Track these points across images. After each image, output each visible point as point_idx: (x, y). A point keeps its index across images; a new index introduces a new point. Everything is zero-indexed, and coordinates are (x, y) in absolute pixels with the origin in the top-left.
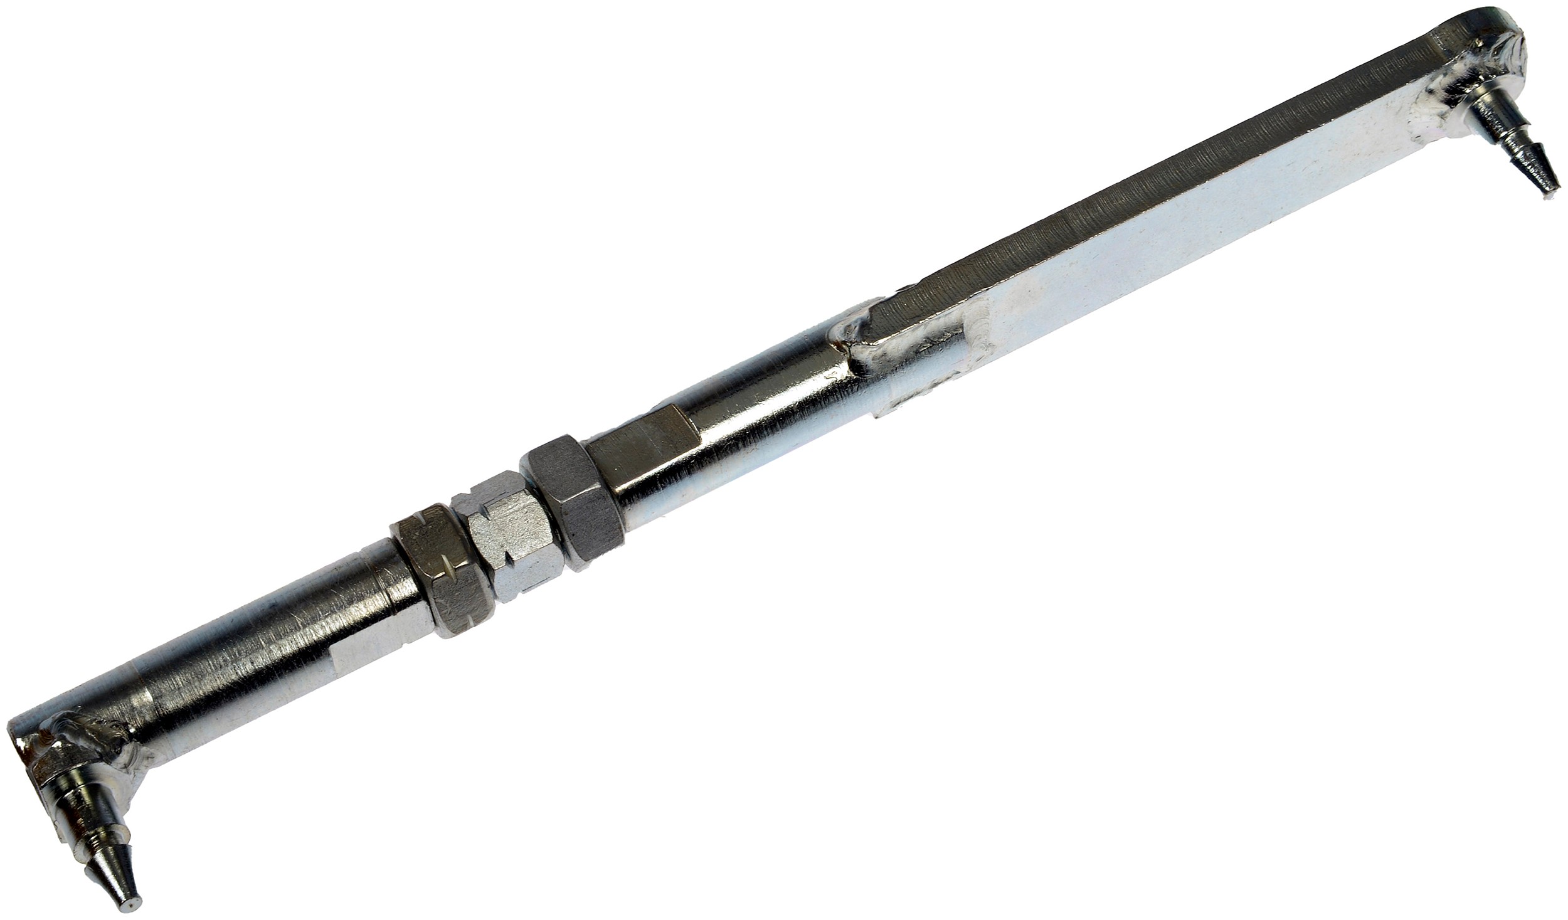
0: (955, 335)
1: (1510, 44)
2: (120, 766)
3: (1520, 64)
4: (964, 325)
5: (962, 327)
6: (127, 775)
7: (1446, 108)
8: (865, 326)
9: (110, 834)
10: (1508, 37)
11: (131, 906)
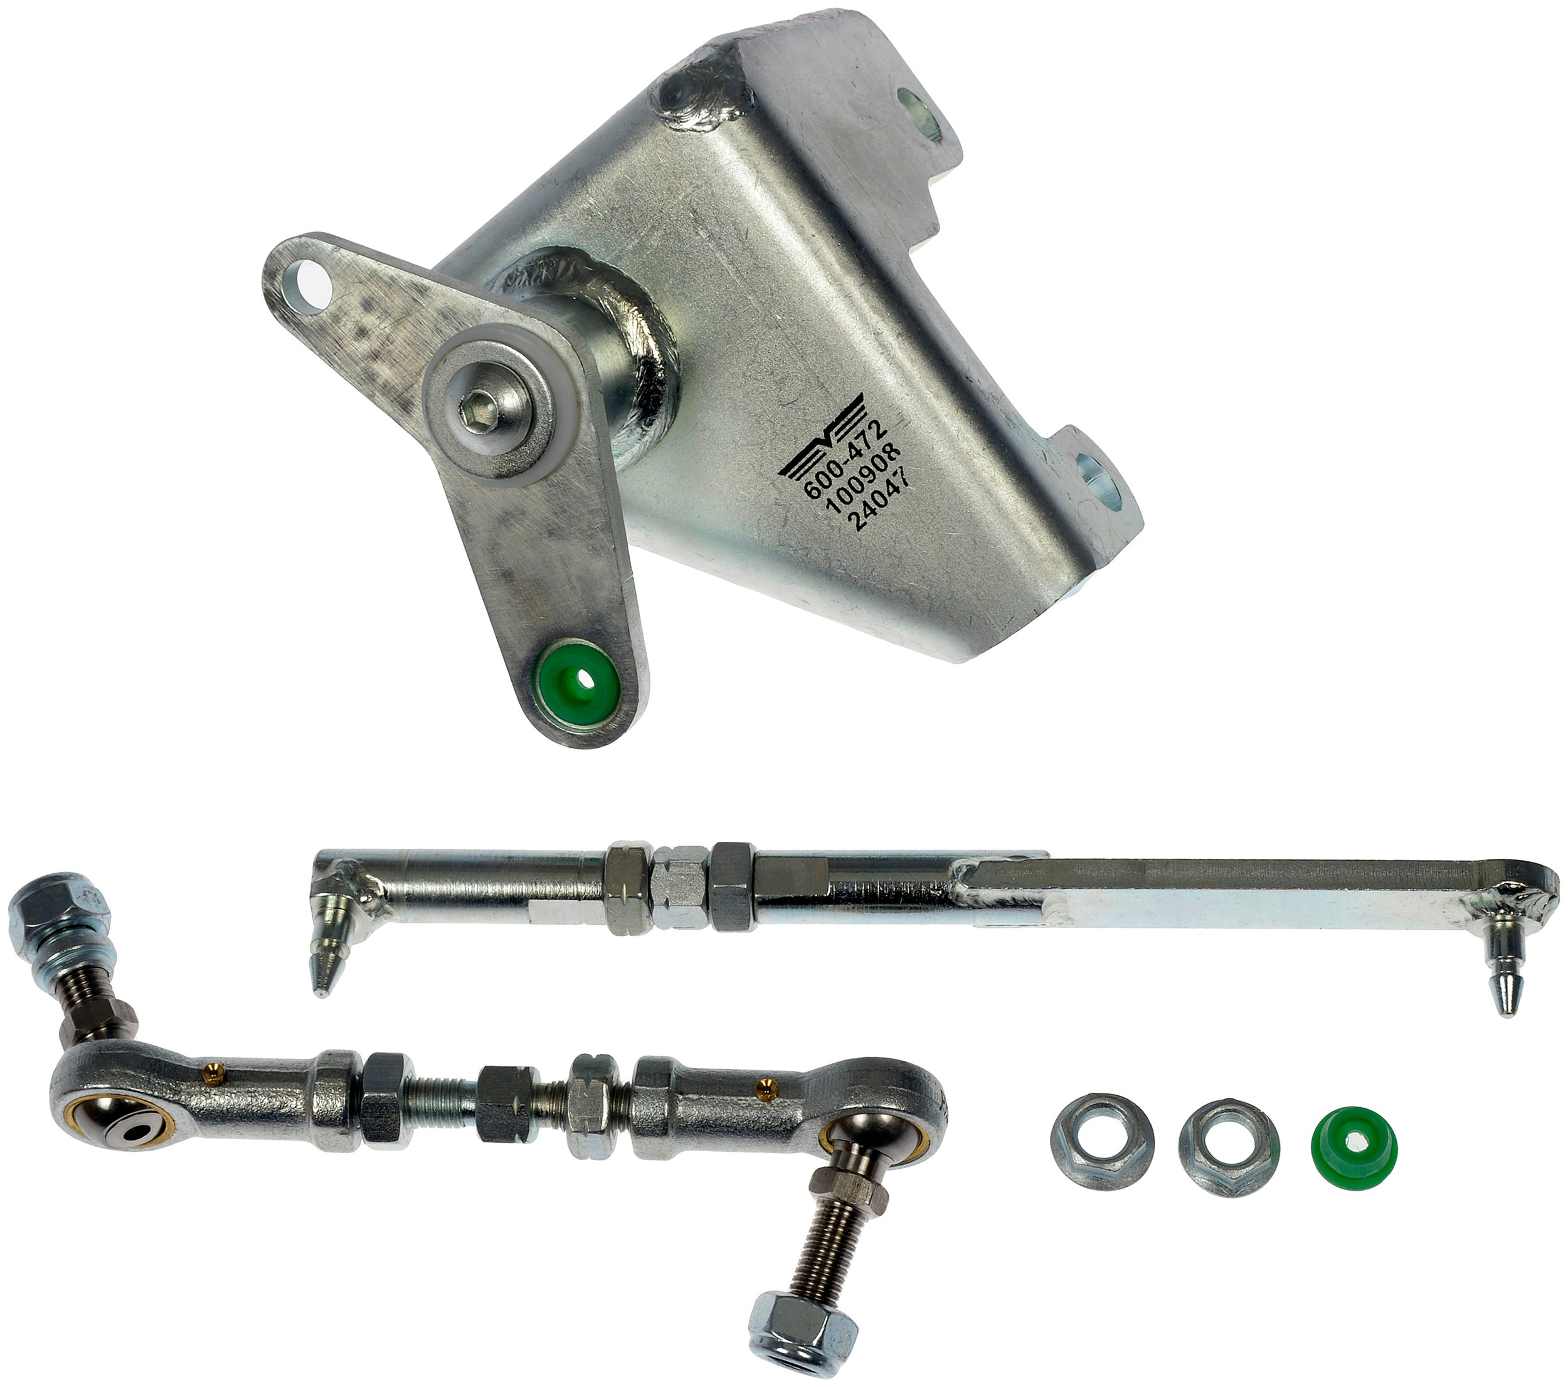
0: (1035, 905)
1: (1535, 897)
2: (366, 909)
3: (1542, 913)
4: (1044, 902)
5: (1042, 903)
6: (368, 916)
7: (1470, 917)
8: (971, 870)
9: (338, 947)
10: (1534, 892)
11: (321, 995)
